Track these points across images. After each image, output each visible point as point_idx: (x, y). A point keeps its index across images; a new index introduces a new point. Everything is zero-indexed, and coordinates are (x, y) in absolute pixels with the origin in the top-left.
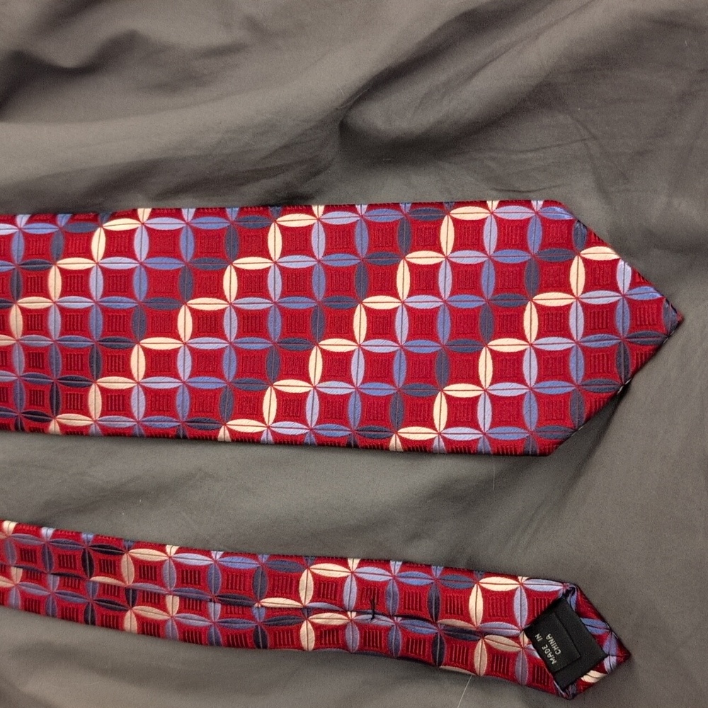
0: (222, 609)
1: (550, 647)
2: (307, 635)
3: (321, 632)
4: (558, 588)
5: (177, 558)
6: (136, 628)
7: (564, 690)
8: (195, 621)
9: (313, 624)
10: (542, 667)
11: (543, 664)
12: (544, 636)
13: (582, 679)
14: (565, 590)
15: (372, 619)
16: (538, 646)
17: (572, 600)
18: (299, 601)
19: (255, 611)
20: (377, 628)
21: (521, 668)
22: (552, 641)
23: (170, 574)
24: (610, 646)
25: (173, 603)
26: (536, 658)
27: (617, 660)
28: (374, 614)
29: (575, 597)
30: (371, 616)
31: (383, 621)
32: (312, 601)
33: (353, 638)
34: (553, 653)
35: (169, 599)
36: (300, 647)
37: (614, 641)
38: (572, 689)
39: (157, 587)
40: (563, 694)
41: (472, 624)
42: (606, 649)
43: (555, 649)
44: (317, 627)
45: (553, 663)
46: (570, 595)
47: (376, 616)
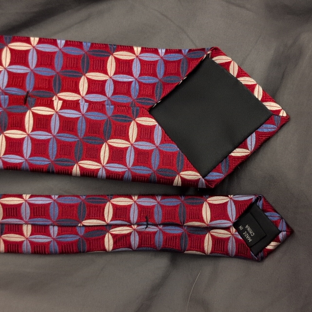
0: (58, 230)
1: (248, 232)
2: (109, 242)
3: (117, 239)
4: (252, 197)
5: (30, 201)
6: (4, 249)
7: (256, 256)
8: (41, 239)
9: (112, 234)
10: (243, 244)
11: (244, 243)
12: (244, 226)
13: (266, 248)
14: (256, 198)
15: (146, 228)
16: (240, 233)
17: (260, 204)
18: (104, 220)
19: (78, 229)
20: (149, 233)
21: (232, 246)
22: (249, 229)
23: (26, 212)
24: (282, 226)
25: (27, 229)
26: (240, 240)
27: (286, 234)
28: (147, 225)
29: (261, 202)
30: (145, 226)
31: (152, 229)
32: (111, 220)
33: (135, 241)
34: (250, 235)
35: (25, 228)
36: (104, 249)
37: (284, 223)
38: (261, 254)
39: (17, 220)
40: (256, 258)
41: (205, 223)
42: (280, 228)
43: (251, 233)
44: (114, 236)
45: (250, 241)
46: (259, 201)
47: (149, 226)
